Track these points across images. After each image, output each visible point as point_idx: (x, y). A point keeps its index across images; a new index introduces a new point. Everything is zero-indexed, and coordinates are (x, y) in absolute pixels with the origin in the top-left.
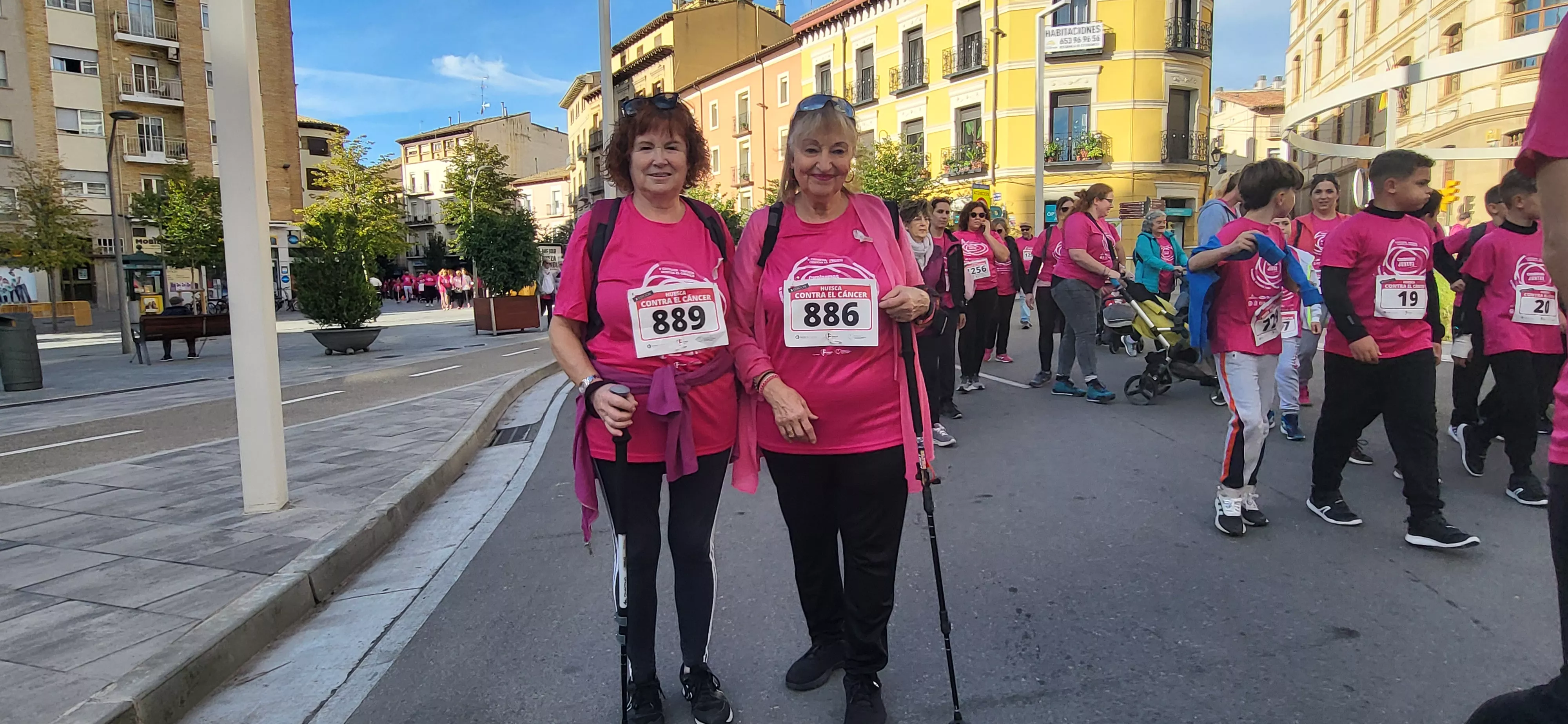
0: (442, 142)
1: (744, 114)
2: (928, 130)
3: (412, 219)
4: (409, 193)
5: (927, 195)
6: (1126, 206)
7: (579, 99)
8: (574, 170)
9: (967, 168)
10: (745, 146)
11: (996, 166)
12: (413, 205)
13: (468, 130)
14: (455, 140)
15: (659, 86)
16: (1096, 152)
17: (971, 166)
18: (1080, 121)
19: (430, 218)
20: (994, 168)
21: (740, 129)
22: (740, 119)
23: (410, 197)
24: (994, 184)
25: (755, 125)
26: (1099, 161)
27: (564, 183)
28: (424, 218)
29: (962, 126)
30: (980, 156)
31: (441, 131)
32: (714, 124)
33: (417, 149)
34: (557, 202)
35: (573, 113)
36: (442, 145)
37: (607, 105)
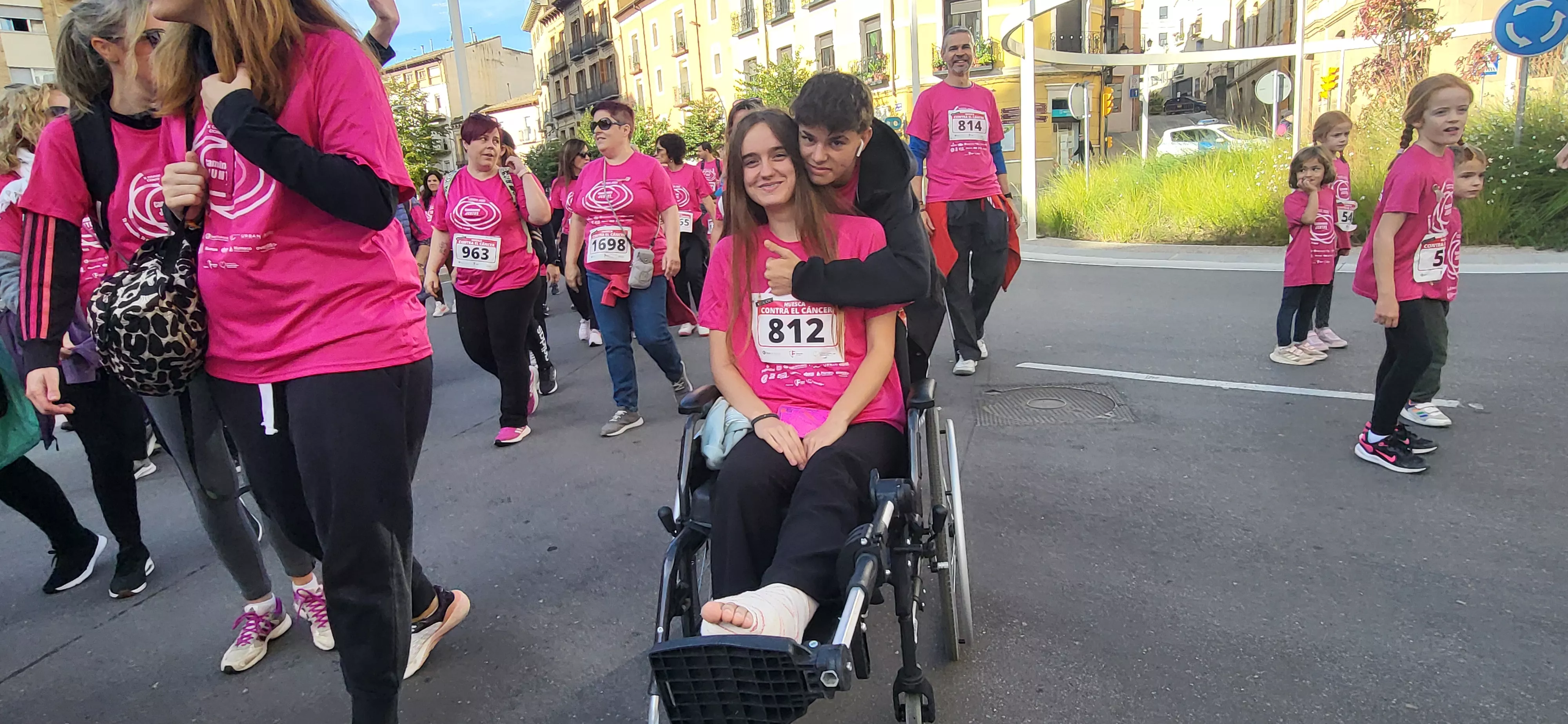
0: (414, 73)
1: (680, 33)
2: (838, 43)
6: (1008, 111)
7: (537, 23)
8: (541, 94)
10: (684, 65)
11: (896, 77)
13: (437, 59)
14: (425, 69)
15: (605, 6)
16: (986, 58)
17: (874, 78)
21: (678, 48)
22: (677, 37)
24: (895, 94)
25: (691, 45)
26: (990, 67)
27: (533, 108)
29: (867, 38)
30: (881, 68)
31: (412, 62)
32: (656, 45)
33: (391, 80)
34: (529, 128)
35: (534, 36)
36: (414, 76)
37: (562, 28)
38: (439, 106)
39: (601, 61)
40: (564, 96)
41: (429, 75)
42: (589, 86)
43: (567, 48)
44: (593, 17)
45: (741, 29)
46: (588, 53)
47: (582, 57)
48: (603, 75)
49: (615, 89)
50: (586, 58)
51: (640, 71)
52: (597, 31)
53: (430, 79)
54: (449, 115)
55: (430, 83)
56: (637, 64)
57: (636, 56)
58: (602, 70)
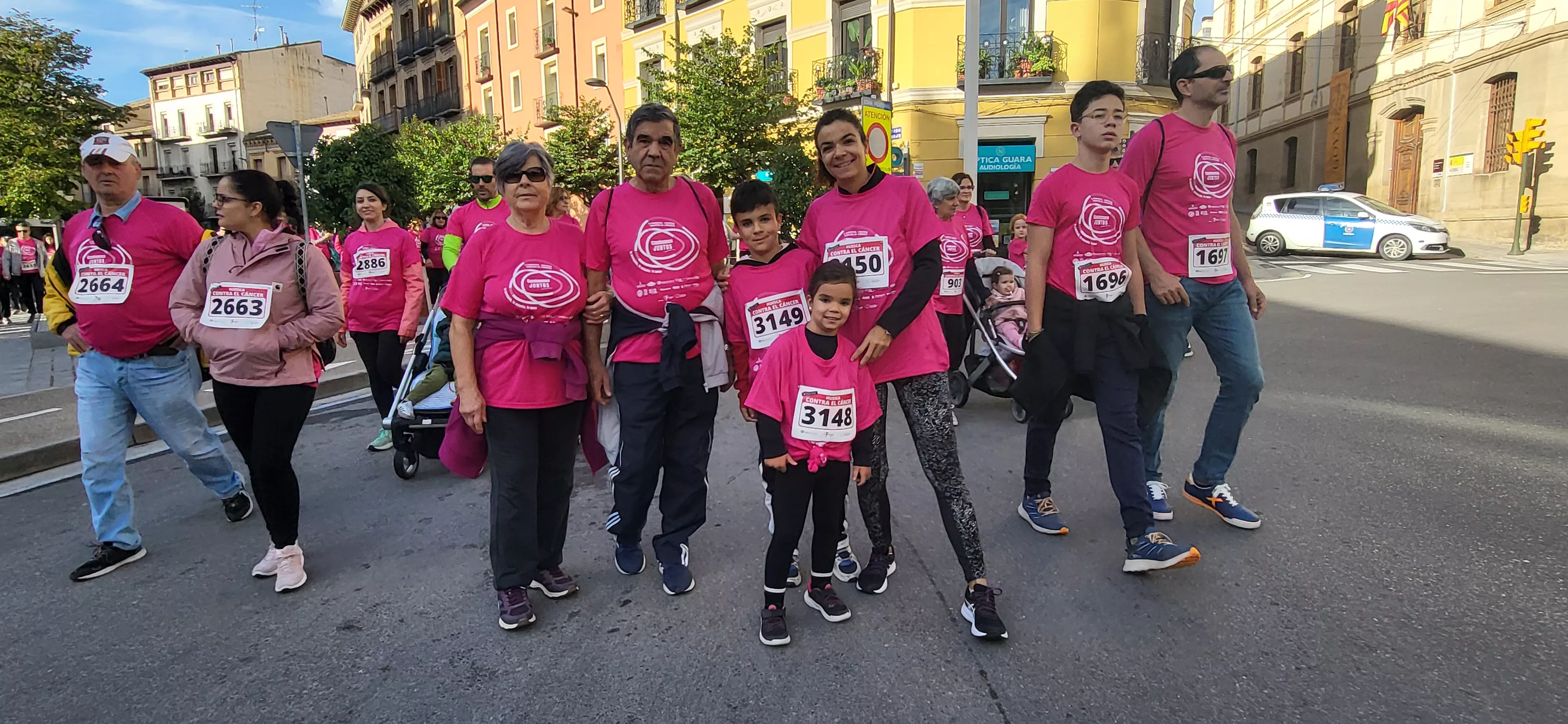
0: (199, 74)
1: (549, 26)
2: (792, 35)
3: (166, 171)
4: (160, 137)
5: (789, 126)
7: (360, 18)
8: (362, 109)
9: (850, 90)
10: (553, 70)
11: (894, 86)
12: (167, 153)
13: (230, 59)
14: (214, 71)
16: (1043, 64)
17: (855, 86)
18: (1017, 21)
19: (188, 169)
20: (891, 89)
21: (544, 46)
22: (543, 31)
23: (162, 142)
24: (890, 113)
25: (563, 41)
26: (1047, 79)
27: (352, 126)
28: (181, 169)
29: (842, 28)
30: (868, 72)
31: (196, 60)
32: (513, 41)
33: (168, 83)
35: (357, 37)
36: (199, 78)
37: (389, 21)
38: (230, 118)
39: (438, 64)
40: (388, 110)
41: (219, 77)
42: (421, 96)
43: (395, 47)
44: (430, 6)
45: (638, 18)
46: (422, 54)
47: (414, 60)
48: (440, 82)
49: (455, 102)
50: (419, 61)
51: (491, 78)
52: (434, 24)
53: (220, 84)
54: (242, 129)
55: (220, 88)
56: (486, 68)
57: (485, 55)
58: (439, 76)
